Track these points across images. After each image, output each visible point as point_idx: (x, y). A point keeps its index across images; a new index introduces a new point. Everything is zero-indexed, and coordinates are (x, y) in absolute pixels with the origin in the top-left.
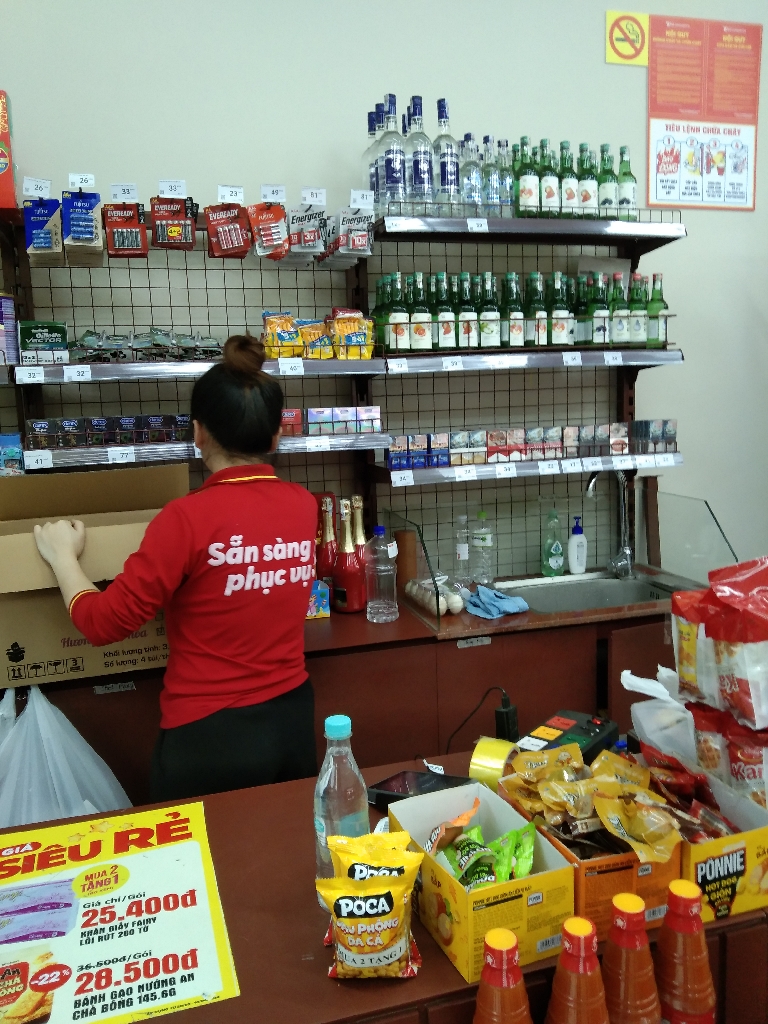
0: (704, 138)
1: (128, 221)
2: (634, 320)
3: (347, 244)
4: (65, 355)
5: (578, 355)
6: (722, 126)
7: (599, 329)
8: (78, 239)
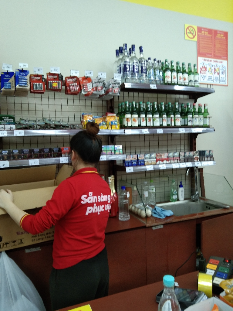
0: (213, 63)
1: (38, 81)
2: (199, 118)
3: (112, 91)
4: (14, 126)
5: (184, 129)
6: (218, 60)
7: (189, 121)
8: (21, 86)
